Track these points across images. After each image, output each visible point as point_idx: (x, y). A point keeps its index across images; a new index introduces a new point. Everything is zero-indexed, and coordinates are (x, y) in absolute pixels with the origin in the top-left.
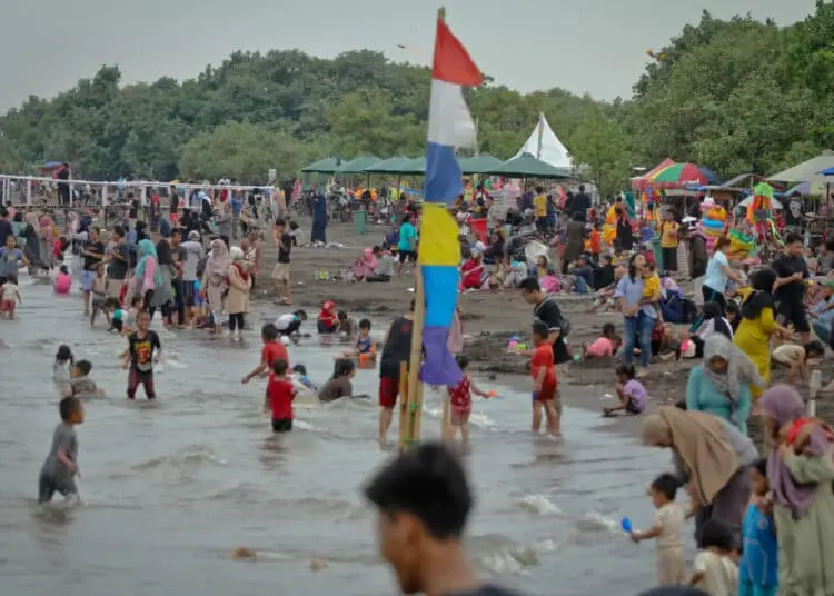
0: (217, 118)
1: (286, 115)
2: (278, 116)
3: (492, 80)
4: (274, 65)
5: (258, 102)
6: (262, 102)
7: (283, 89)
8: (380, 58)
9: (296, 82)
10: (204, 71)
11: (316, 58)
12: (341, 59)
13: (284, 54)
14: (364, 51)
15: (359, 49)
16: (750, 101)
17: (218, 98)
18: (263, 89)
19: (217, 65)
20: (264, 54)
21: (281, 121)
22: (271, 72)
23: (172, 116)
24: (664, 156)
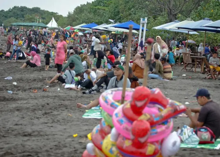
0: (10, 17)
1: (22, 17)
2: (21, 17)
3: (58, 13)
4: (21, 9)
5: (18, 15)
6: (19, 15)
7: (22, 13)
8: (39, 9)
9: (24, 12)
10: (9, 9)
11: (29, 8)
12: (33, 8)
13: (23, 7)
14: (37, 7)
15: (36, 7)
16: (84, 16)
17: (11, 14)
18: (19, 13)
19: (11, 8)
20: (20, 6)
21: (21, 18)
22: (20, 10)
23: (3, 16)
24: (68, 25)
